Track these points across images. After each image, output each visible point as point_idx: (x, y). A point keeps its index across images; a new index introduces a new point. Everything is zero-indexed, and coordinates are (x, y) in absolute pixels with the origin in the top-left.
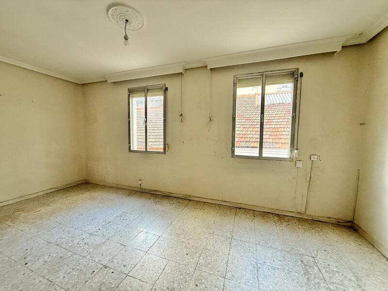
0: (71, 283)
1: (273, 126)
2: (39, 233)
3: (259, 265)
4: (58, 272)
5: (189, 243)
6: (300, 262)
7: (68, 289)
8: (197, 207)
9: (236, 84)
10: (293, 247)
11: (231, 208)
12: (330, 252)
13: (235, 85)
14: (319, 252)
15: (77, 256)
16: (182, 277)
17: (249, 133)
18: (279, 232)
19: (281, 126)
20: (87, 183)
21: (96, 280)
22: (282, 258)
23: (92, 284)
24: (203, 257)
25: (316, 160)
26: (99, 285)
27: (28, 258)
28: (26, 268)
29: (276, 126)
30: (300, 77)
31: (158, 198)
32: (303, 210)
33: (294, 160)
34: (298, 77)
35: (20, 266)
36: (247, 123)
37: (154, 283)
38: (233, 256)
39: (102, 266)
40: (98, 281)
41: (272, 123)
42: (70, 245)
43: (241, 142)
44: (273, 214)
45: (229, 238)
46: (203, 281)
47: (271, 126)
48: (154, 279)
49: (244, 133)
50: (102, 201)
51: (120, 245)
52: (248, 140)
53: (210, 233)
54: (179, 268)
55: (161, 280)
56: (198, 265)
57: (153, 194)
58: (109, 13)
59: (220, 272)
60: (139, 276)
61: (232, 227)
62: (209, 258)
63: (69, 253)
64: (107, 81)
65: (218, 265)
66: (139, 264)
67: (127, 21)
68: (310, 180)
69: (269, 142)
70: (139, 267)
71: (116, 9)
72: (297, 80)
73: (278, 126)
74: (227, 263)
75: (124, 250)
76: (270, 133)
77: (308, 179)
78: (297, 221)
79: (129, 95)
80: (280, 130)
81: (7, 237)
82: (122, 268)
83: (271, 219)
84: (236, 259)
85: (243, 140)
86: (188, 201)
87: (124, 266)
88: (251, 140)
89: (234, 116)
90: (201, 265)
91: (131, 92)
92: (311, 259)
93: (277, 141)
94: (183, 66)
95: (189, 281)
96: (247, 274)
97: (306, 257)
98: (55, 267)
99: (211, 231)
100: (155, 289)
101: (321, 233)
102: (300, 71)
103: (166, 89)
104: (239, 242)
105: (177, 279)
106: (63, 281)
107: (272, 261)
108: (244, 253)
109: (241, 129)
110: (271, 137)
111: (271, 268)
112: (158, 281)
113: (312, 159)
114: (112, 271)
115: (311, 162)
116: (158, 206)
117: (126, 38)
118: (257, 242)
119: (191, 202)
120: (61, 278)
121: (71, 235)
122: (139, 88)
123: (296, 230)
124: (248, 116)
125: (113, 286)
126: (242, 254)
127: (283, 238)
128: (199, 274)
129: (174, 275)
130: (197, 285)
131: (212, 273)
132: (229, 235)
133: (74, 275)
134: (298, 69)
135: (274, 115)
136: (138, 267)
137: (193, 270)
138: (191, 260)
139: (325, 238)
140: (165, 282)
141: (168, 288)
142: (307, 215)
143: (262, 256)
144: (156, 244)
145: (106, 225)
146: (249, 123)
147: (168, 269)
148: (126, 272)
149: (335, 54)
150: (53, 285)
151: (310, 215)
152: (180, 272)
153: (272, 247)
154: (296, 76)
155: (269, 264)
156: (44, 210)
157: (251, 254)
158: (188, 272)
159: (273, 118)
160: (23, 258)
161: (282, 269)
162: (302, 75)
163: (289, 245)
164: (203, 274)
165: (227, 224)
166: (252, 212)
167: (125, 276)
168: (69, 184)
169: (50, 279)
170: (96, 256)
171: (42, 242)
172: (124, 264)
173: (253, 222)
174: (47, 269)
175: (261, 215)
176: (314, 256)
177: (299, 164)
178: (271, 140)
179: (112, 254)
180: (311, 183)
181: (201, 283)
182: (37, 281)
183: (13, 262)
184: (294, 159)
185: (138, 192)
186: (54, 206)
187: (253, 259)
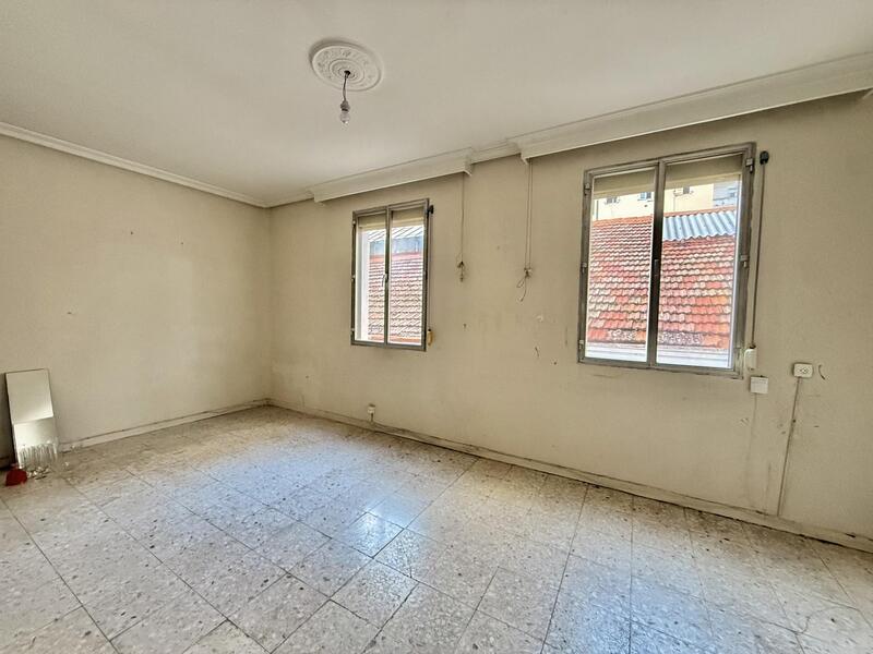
0: (223, 596)
1: (698, 293)
2: (179, 494)
3: (635, 627)
4: (203, 569)
5: (466, 551)
6: (752, 639)
7: (218, 606)
8: (492, 473)
9: (590, 189)
10: (737, 597)
11: (575, 483)
12: (851, 625)
13: (587, 192)
14: (813, 621)
15: (239, 546)
16: (444, 622)
17: (632, 308)
18: (698, 554)
19: (720, 293)
20: (269, 406)
21: (270, 598)
22: (701, 620)
23: (261, 604)
24: (496, 587)
25: (809, 375)
26: (273, 609)
27: (157, 537)
28: (150, 555)
29: (705, 293)
30: (761, 162)
31: (408, 447)
32: (772, 508)
33: (746, 373)
34: (753, 165)
35: (142, 549)
36: (626, 286)
37: (381, 624)
38: (569, 594)
39: (282, 573)
40: (272, 601)
41: (696, 285)
42: (228, 523)
43: (609, 329)
44: (684, 508)
45: (563, 552)
46: (492, 639)
47: (691, 293)
48: (383, 616)
49: (617, 308)
50: (296, 443)
51: (320, 535)
52: (629, 325)
53: (517, 536)
54: (440, 602)
55: (397, 621)
56: (483, 601)
57: (398, 439)
58: (314, 62)
59: (534, 628)
60: (353, 606)
61: (573, 527)
62: (509, 591)
63: (225, 538)
64: (312, 199)
65: (531, 611)
66: (354, 580)
67: (348, 73)
68: (792, 430)
69: (685, 332)
70: (354, 587)
71: (327, 52)
72: (752, 173)
73: (712, 293)
74: (553, 610)
75: (327, 546)
76: (687, 310)
77: (787, 426)
78: (753, 532)
79: (355, 226)
80: (716, 301)
81: (127, 494)
82: (321, 582)
83: (679, 521)
84: (576, 604)
85: (614, 325)
86: (472, 459)
87: (326, 579)
88: (636, 326)
89: (585, 266)
90: (489, 603)
91: (360, 218)
92: (787, 636)
93: (708, 328)
94: (467, 157)
95: (459, 635)
96: (602, 642)
97: (772, 628)
98: (199, 561)
99: (520, 532)
100: (383, 638)
101: (825, 575)
102: (760, 149)
103: (431, 210)
104: (588, 564)
105: (433, 624)
106: (211, 590)
107: (671, 624)
108: (598, 593)
109: (612, 300)
110: (690, 319)
111: (668, 640)
112: (390, 623)
113: (797, 374)
114: (302, 585)
115: (794, 380)
116: (405, 464)
117: (345, 108)
118: (635, 572)
119: (479, 462)
120: (208, 583)
121: (233, 505)
122: (376, 210)
123: (749, 556)
124: (631, 268)
125: (300, 616)
126: (594, 594)
127: (707, 570)
128: (482, 622)
129: (427, 615)
130: (476, 647)
131: (514, 625)
132: (563, 545)
133: (230, 582)
134: (753, 145)
135: (702, 266)
136: (352, 586)
137: (472, 611)
138: (469, 589)
139: (836, 587)
140: (405, 626)
141: (410, 641)
142: (784, 520)
143: (644, 606)
144: (394, 543)
145: (299, 491)
146: (633, 285)
147: (413, 600)
148: (328, 593)
149: (865, 97)
150: (193, 594)
151: (793, 522)
152: (441, 610)
153: (675, 589)
154: (749, 163)
155: (661, 629)
156: (191, 451)
157: (617, 597)
158: (459, 614)
159: (697, 272)
160: (148, 535)
161: (697, 647)
162: (765, 159)
163: (724, 590)
164: (493, 625)
165: (562, 520)
166: (630, 498)
167: (325, 599)
168: (239, 406)
169: (189, 582)
170: (273, 550)
171: (182, 510)
172: (326, 574)
173: (628, 523)
174: (185, 561)
175: (652, 508)
176: (795, 628)
177: (760, 387)
178: (690, 328)
179: (304, 550)
180: (795, 436)
181: (486, 644)
182: (168, 583)
183: (132, 539)
184: (745, 370)
185: (368, 430)
186: (208, 446)
187: (620, 609)
